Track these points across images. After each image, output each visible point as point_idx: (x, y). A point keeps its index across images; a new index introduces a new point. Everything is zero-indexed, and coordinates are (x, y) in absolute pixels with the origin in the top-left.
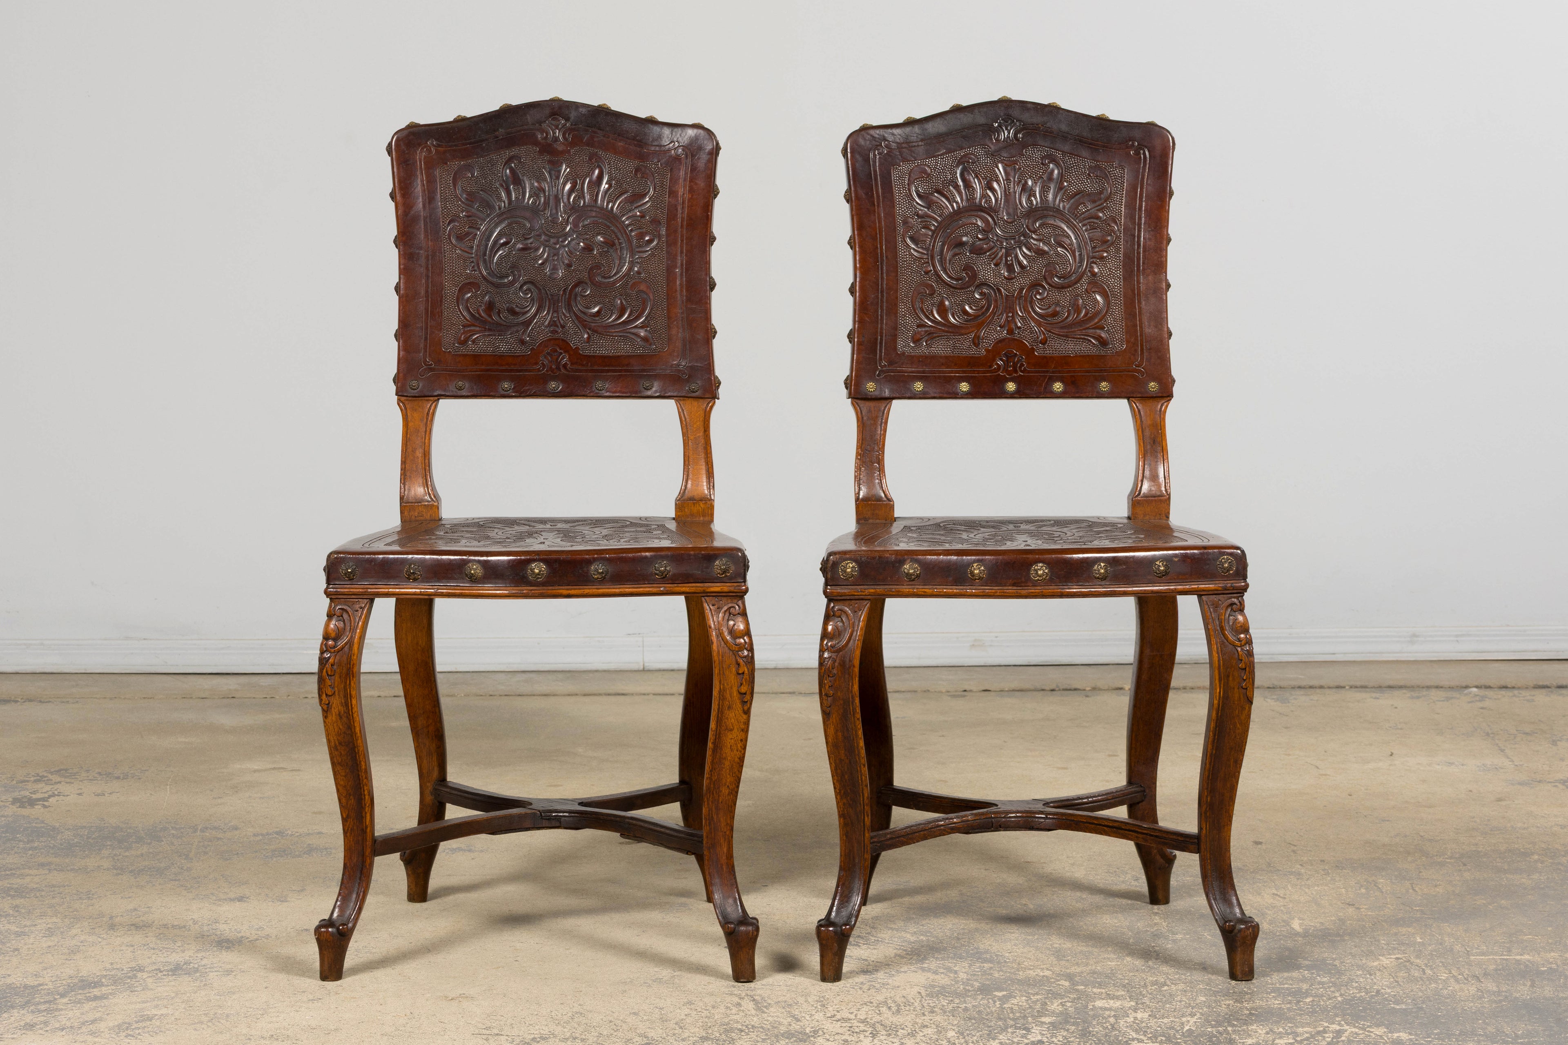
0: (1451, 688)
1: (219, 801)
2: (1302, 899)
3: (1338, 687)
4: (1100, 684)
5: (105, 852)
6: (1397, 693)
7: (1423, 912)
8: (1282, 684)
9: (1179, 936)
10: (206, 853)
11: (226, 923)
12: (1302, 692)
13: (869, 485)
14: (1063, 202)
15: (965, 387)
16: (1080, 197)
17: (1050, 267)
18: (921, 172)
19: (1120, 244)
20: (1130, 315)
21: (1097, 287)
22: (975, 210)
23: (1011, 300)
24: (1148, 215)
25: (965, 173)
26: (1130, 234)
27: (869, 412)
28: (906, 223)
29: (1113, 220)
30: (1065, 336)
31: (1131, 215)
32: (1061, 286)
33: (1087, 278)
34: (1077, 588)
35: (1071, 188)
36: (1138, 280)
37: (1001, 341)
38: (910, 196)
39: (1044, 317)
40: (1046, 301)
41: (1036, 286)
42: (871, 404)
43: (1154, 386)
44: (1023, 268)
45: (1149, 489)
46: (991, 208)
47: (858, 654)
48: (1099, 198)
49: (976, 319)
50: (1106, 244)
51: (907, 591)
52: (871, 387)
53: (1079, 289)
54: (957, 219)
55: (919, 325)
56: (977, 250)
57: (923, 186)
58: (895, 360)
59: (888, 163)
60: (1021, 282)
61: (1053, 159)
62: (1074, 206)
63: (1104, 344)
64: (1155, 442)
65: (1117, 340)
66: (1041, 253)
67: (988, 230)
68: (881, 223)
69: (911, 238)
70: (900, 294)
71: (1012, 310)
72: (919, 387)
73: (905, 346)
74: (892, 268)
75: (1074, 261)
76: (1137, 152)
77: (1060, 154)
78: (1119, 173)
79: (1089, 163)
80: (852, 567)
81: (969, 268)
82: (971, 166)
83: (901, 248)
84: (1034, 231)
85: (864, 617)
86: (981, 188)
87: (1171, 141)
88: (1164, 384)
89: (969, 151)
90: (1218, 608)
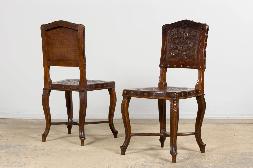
0: (248, 124)
1: (27, 141)
2: (212, 160)
3: (229, 123)
4: (186, 122)
5: (5, 150)
6: (238, 124)
7: (233, 163)
8: (219, 123)
9: (189, 167)
10: (22, 150)
11: (23, 162)
12: (222, 124)
13: (161, 81)
14: (191, 37)
15: (175, 66)
16: (193, 36)
17: (188, 47)
18: (172, 31)
19: (198, 44)
20: (198, 55)
21: (194, 50)
22: (178, 38)
23: (182, 52)
24: (202, 39)
25: (178, 32)
26: (199, 42)
27: (162, 69)
28: (169, 40)
29: (197, 39)
30: (189, 58)
31: (200, 39)
32: (189, 50)
33: (193, 49)
34: (150, 97)
35: (192, 34)
36: (200, 50)
37: (180, 59)
38: (170, 35)
39: (186, 55)
40: (187, 53)
41: (186, 50)
42: (162, 68)
43: (200, 67)
44: (184, 47)
45: (198, 84)
46: (181, 37)
47: (125, 105)
48: (196, 36)
49: (177, 55)
50: (196, 44)
51: (131, 96)
52: (162, 65)
53: (192, 50)
54: (176, 39)
55: (169, 56)
56: (178, 44)
57: (172, 34)
58: (165, 61)
59: (167, 30)
60: (184, 49)
61: (190, 30)
62: (192, 37)
63: (194, 60)
64: (200, 76)
65: (196, 59)
66: (187, 45)
67: (180, 41)
68: (165, 40)
69: (169, 42)
70: (167, 51)
71: (182, 54)
72: (169, 66)
73: (167, 59)
74: (166, 47)
75: (191, 46)
76: (202, 29)
77: (191, 29)
78: (199, 32)
79: (195, 30)
80: (125, 92)
81: (177, 47)
82: (179, 31)
83: (168, 43)
84: (186, 41)
85: (127, 100)
86: (180, 34)
87: (207, 27)
88: (202, 67)
89: (179, 28)
90: (171, 102)
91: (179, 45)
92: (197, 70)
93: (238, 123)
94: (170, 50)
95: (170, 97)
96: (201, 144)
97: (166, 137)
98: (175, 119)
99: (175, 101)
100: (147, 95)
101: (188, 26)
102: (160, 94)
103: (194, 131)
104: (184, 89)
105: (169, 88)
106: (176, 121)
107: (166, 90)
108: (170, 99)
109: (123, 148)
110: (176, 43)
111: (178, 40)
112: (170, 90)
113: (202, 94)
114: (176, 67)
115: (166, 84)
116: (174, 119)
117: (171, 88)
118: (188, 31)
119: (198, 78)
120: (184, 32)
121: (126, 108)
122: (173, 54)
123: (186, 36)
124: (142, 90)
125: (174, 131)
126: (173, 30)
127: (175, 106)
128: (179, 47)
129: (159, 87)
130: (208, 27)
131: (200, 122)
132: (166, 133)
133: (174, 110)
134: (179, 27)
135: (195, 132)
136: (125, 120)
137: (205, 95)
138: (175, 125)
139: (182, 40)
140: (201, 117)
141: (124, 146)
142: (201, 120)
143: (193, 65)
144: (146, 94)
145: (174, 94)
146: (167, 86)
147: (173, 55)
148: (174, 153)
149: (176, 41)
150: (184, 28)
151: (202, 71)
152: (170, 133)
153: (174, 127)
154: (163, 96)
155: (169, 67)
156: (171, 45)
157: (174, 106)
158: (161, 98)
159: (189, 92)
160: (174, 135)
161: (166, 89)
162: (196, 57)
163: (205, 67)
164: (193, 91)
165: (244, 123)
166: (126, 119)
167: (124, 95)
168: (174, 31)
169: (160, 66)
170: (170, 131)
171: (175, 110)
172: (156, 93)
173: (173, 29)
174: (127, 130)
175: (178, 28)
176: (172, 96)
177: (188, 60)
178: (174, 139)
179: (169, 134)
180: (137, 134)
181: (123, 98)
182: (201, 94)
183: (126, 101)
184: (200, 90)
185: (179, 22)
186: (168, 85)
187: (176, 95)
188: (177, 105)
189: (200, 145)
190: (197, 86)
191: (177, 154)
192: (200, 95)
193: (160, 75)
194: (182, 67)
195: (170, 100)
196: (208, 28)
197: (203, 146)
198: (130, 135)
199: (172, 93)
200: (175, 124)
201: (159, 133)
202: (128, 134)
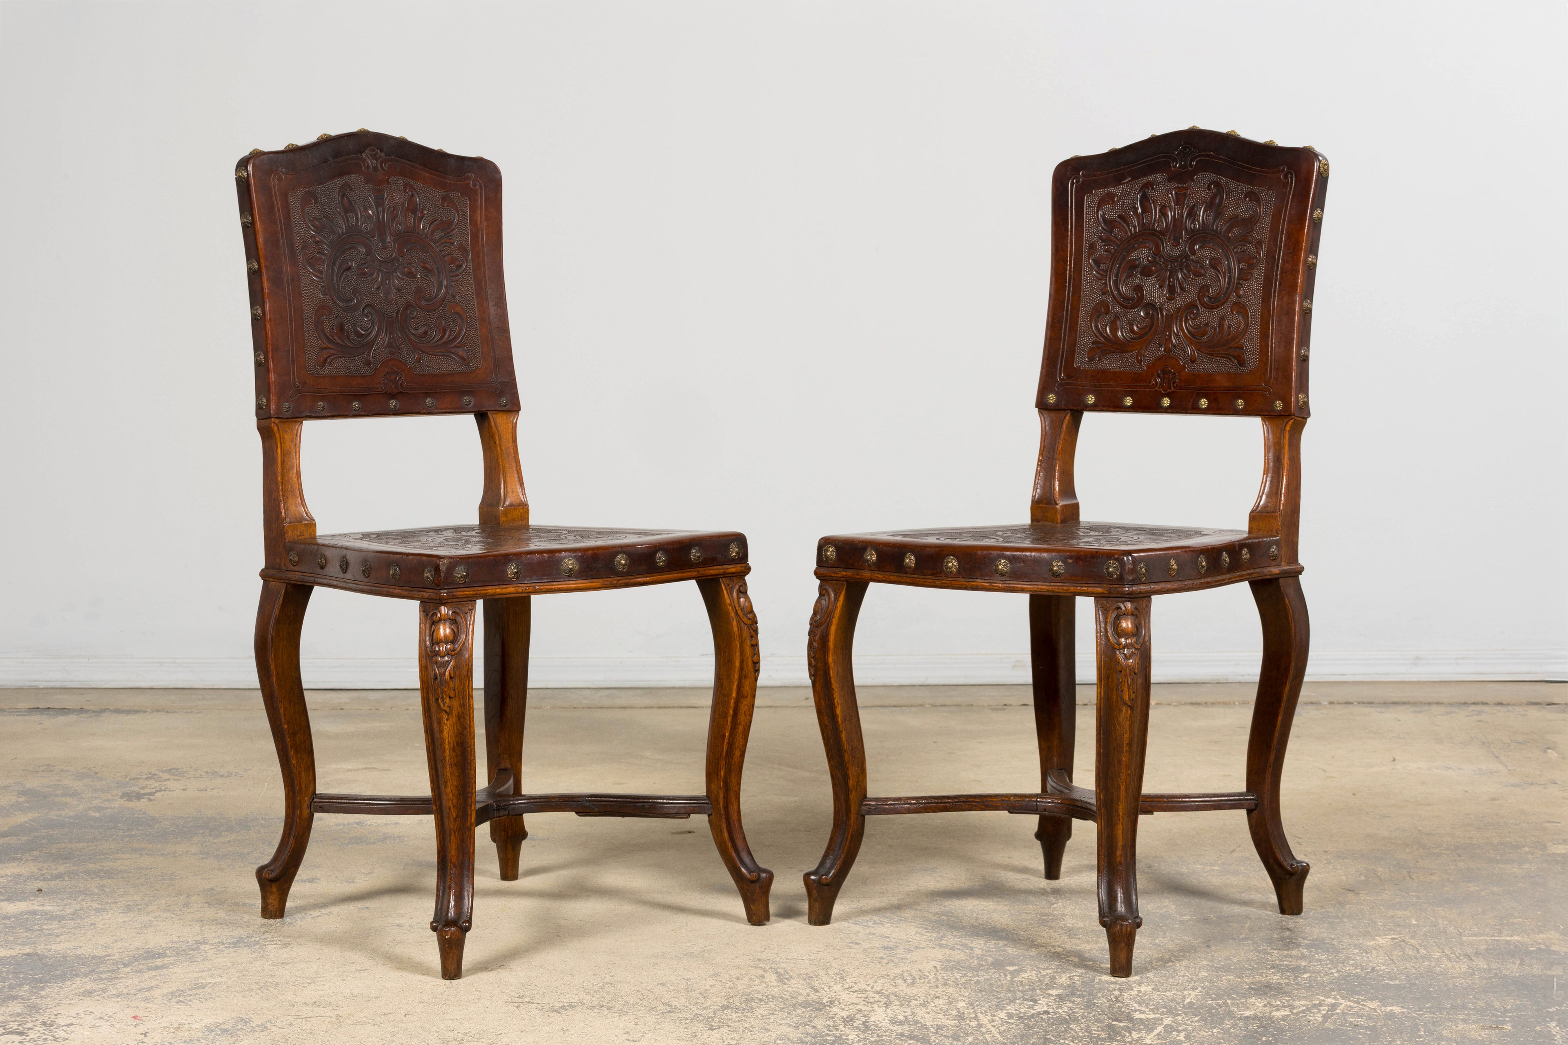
5: (196, 839)
6: (1400, 708)
7: (1418, 898)
13: (1043, 488)
14: (1220, 226)
15: (1129, 401)
16: (1235, 221)
17: (1204, 289)
18: (1109, 198)
19: (1262, 266)
20: (1264, 336)
21: (1240, 308)
22: (1148, 234)
23: (1170, 320)
24: (1288, 238)
25: (1145, 199)
26: (1271, 257)
27: (1052, 422)
28: (1092, 247)
29: (1260, 243)
30: (1211, 355)
31: (1274, 238)
32: (1210, 307)
33: (1233, 298)
34: (980, 582)
35: (1229, 213)
36: (1275, 302)
37: (1159, 359)
38: (1097, 221)
39: (1195, 336)
40: (1198, 321)
41: (1191, 306)
42: (1053, 415)
43: (1279, 404)
44: (1182, 289)
45: (1266, 506)
46: (1161, 232)
47: (833, 629)
48: (1251, 222)
49: (1141, 337)
50: (1251, 266)
51: (867, 574)
52: (1052, 398)
53: (1226, 309)
54: (1133, 242)
55: (1094, 343)
56: (1146, 272)
57: (1110, 212)
58: (1072, 373)
59: (1083, 190)
60: (1179, 302)
61: (1217, 184)
62: (1229, 230)
63: (1242, 363)
64: (1278, 460)
65: (1252, 358)
66: (1198, 275)
67: (1157, 253)
68: (1071, 247)
69: (1095, 261)
70: (1082, 312)
71: (1170, 329)
72: (1091, 399)
73: (1081, 361)
74: (1077, 289)
75: (1224, 282)
76: (1286, 177)
77: (1223, 180)
78: (1269, 197)
79: (1246, 188)
80: (831, 552)
81: (1138, 289)
82: (1150, 193)
83: (1085, 269)
84: (1194, 254)
85: (842, 598)
86: (1156, 213)
87: (1316, 165)
88: (1287, 403)
89: (1151, 178)
90: (1106, 612)
91: (1153, 279)
92: (1258, 420)
93: (1395, 700)
94: (1101, 310)
95: (1100, 578)
96: (1280, 866)
97: (1074, 820)
98: (1125, 712)
99: (1129, 605)
100: (959, 571)
101: (1204, 166)
102: (1036, 561)
103: (1240, 786)
104: (1179, 538)
105: (1093, 528)
106: (1131, 726)
107: (1074, 542)
108: (1099, 590)
109: (819, 882)
110: (1133, 266)
111: (1145, 251)
112: (1097, 541)
113: (1289, 563)
114: (1134, 409)
115: (1076, 507)
116: (1121, 711)
117: (1105, 529)
118: (1205, 195)
119: (1266, 472)
120: (1179, 201)
121: (835, 647)
122: (1114, 330)
123: (1193, 222)
124: (932, 540)
125: (1119, 788)
126: (1118, 190)
127: (1126, 635)
128: (1154, 291)
129: (1031, 525)
130: (1327, 164)
131: (1276, 734)
132: (1076, 796)
133: (1121, 657)
134: (1152, 169)
135: (1243, 789)
136: (833, 716)
137: (1302, 569)
138: (1125, 748)
139: (1168, 248)
140: (1279, 700)
141: (823, 871)
142: (1280, 718)
143: (1236, 392)
144: (953, 563)
145: (1122, 564)
146: (1081, 519)
147: (1116, 335)
148: (1123, 918)
149: (1134, 256)
150: (1181, 177)
151: (1288, 428)
152: (1098, 799)
153: (1120, 762)
154: (1055, 575)
155: (1095, 408)
156: (1103, 275)
157: (1120, 636)
158: (1043, 587)
159: (1213, 553)
160: (1122, 808)
161: (1074, 536)
162: (1251, 345)
163: (1306, 404)
164: (1233, 549)
165: (1429, 704)
166: (839, 711)
167: (822, 570)
168: (1124, 194)
169: (1042, 405)
170: (1098, 785)
171: (1127, 657)
172: (1012, 560)
173: (1118, 181)
174: (846, 777)
175: (1145, 175)
176: (1110, 575)
177: (1206, 366)
178: (1120, 832)
179: (1094, 801)
180: (900, 799)
181: (821, 587)
182: (1279, 565)
183: (840, 603)
184: (1277, 543)
185: (1155, 142)
186: (1086, 516)
187: (1133, 571)
188: (1137, 627)
189: (1276, 867)
190: (1255, 517)
191: (1139, 925)
192: (1275, 570)
193: (1041, 453)
194: (1173, 409)
195: (1098, 597)
196: (1327, 170)
197: (1291, 874)
198: (861, 804)
199: (1110, 555)
200: (1130, 745)
201: (1030, 796)
202: (847, 801)
